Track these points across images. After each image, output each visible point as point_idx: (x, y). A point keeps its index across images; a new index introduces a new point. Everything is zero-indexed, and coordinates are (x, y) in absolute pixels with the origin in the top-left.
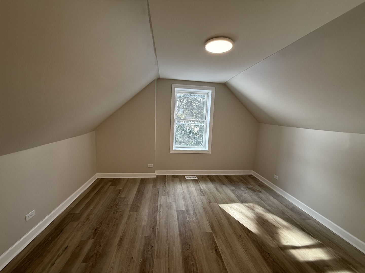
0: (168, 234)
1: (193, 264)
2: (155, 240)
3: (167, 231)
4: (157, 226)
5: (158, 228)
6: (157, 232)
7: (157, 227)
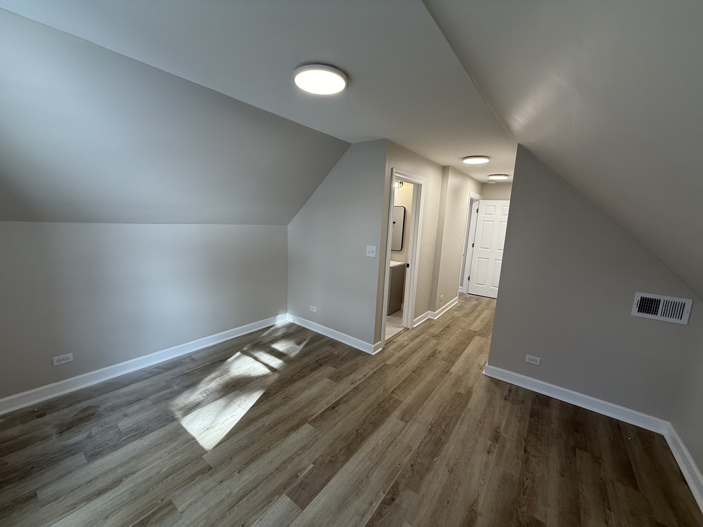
0: (374, 467)
1: (373, 416)
2: (401, 473)
3: (370, 474)
4: (383, 498)
5: (382, 493)
6: (389, 484)
7: (384, 495)
